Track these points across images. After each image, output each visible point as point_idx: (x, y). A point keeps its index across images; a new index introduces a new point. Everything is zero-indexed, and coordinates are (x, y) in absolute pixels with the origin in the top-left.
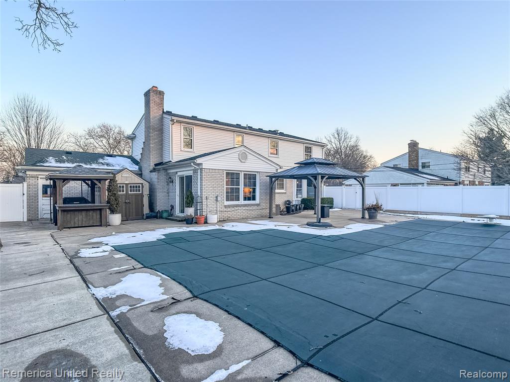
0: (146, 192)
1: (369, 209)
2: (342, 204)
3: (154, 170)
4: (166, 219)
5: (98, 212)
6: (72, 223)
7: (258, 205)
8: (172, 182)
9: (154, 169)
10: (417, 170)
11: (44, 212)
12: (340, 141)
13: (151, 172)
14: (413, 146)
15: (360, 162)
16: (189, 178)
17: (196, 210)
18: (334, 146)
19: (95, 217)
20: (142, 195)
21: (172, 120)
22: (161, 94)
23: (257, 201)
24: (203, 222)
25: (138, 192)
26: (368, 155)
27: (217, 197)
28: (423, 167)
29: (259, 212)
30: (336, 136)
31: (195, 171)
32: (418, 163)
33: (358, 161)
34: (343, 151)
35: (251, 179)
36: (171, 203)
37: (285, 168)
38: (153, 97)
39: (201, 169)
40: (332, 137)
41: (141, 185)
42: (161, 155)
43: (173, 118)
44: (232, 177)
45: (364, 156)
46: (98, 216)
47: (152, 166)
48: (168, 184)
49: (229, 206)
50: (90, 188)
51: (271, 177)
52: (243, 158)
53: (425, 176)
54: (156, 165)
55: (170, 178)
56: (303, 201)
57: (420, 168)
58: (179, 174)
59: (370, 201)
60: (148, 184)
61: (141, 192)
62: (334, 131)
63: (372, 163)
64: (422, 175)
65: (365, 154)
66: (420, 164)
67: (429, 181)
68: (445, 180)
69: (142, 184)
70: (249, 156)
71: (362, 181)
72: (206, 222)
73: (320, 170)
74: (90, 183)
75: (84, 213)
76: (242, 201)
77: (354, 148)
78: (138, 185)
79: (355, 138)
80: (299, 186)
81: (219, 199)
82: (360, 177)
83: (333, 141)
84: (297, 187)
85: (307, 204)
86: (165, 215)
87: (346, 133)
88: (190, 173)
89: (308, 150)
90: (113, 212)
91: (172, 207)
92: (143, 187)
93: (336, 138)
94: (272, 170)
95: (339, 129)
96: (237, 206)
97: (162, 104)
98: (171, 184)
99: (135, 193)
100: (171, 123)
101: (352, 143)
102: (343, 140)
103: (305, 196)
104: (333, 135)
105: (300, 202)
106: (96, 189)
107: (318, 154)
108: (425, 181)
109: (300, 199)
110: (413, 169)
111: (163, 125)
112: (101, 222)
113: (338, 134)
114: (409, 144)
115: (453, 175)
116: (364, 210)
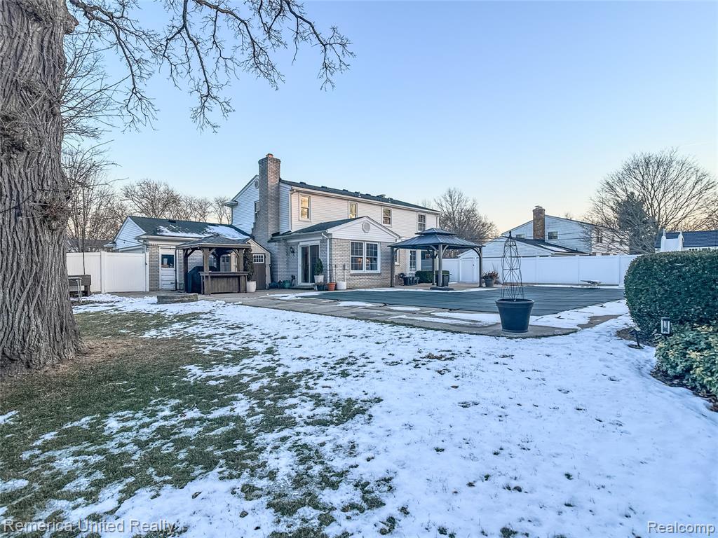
0: (268, 262)
1: (486, 277)
2: (459, 279)
3: (271, 241)
4: (289, 288)
5: (237, 279)
6: (216, 289)
7: (379, 274)
8: (293, 252)
9: (272, 239)
10: (543, 242)
11: (163, 282)
12: (452, 204)
13: (269, 242)
14: (539, 212)
15: (477, 231)
16: (315, 248)
17: (325, 279)
18: (445, 210)
19: (234, 284)
20: (264, 265)
21: (292, 190)
22: (278, 162)
23: (379, 271)
24: (334, 288)
25: (261, 263)
26: (488, 222)
27: (344, 266)
28: (550, 238)
29: (380, 282)
30: (448, 198)
31: (323, 241)
32: (544, 233)
33: (475, 230)
34: (457, 217)
35: (373, 249)
36: (291, 273)
37: (404, 239)
38: (271, 166)
39: (331, 239)
40: (442, 199)
42: (278, 225)
43: (294, 187)
44: (356, 247)
45: (483, 224)
46: (237, 283)
47: (270, 237)
48: (287, 254)
49: (354, 275)
51: (392, 247)
52: (366, 228)
53: (550, 248)
54: (273, 235)
55: (291, 248)
56: (418, 274)
57: (547, 238)
58: (301, 244)
59: (488, 269)
60: (269, 254)
61: (264, 262)
62: (445, 192)
63: (494, 232)
64: (547, 247)
65: (483, 221)
66: (547, 234)
67: (554, 253)
68: (573, 252)
69: (264, 254)
70: (372, 226)
71: (479, 250)
72: (336, 289)
73: (441, 240)
75: (225, 280)
76: (365, 271)
77: (470, 214)
79: (471, 201)
80: (413, 258)
81: (346, 268)
82: (478, 247)
83: (444, 204)
84: (411, 259)
85: (423, 277)
86: (287, 285)
87: (460, 195)
88: (318, 243)
89: (422, 218)
90: (249, 279)
91: (293, 277)
92: (265, 257)
93: (447, 201)
94: (391, 240)
95: (452, 189)
96: (361, 275)
97: (279, 172)
98: (291, 255)
99: (258, 262)
100: (290, 192)
101: (468, 206)
102: (456, 203)
103: (419, 268)
104: (445, 198)
105: (414, 276)
107: (432, 223)
108: (549, 253)
109: (414, 272)
110: (538, 241)
111: (279, 194)
112: (239, 289)
113: (450, 196)
114: (534, 211)
115: (581, 246)
116: (481, 278)
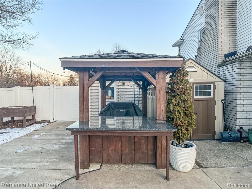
0: (220, 96)
19: (144, 147)
25: (207, 97)
41: (212, 85)
42: (234, 41)
47: (221, 58)
50: (141, 91)
54: (226, 56)
60: (222, 83)
61: (211, 96)
69: (214, 83)
74: (141, 84)
78: (207, 85)
92: (215, 87)
99: (203, 97)
106: (148, 91)
